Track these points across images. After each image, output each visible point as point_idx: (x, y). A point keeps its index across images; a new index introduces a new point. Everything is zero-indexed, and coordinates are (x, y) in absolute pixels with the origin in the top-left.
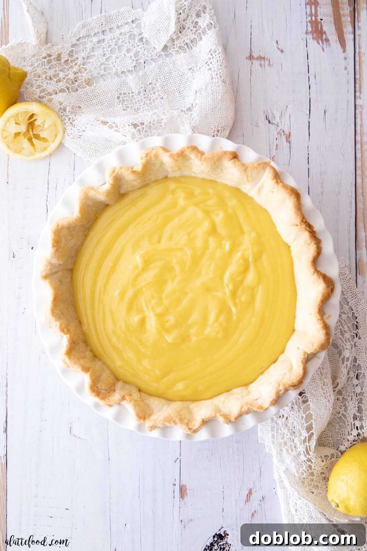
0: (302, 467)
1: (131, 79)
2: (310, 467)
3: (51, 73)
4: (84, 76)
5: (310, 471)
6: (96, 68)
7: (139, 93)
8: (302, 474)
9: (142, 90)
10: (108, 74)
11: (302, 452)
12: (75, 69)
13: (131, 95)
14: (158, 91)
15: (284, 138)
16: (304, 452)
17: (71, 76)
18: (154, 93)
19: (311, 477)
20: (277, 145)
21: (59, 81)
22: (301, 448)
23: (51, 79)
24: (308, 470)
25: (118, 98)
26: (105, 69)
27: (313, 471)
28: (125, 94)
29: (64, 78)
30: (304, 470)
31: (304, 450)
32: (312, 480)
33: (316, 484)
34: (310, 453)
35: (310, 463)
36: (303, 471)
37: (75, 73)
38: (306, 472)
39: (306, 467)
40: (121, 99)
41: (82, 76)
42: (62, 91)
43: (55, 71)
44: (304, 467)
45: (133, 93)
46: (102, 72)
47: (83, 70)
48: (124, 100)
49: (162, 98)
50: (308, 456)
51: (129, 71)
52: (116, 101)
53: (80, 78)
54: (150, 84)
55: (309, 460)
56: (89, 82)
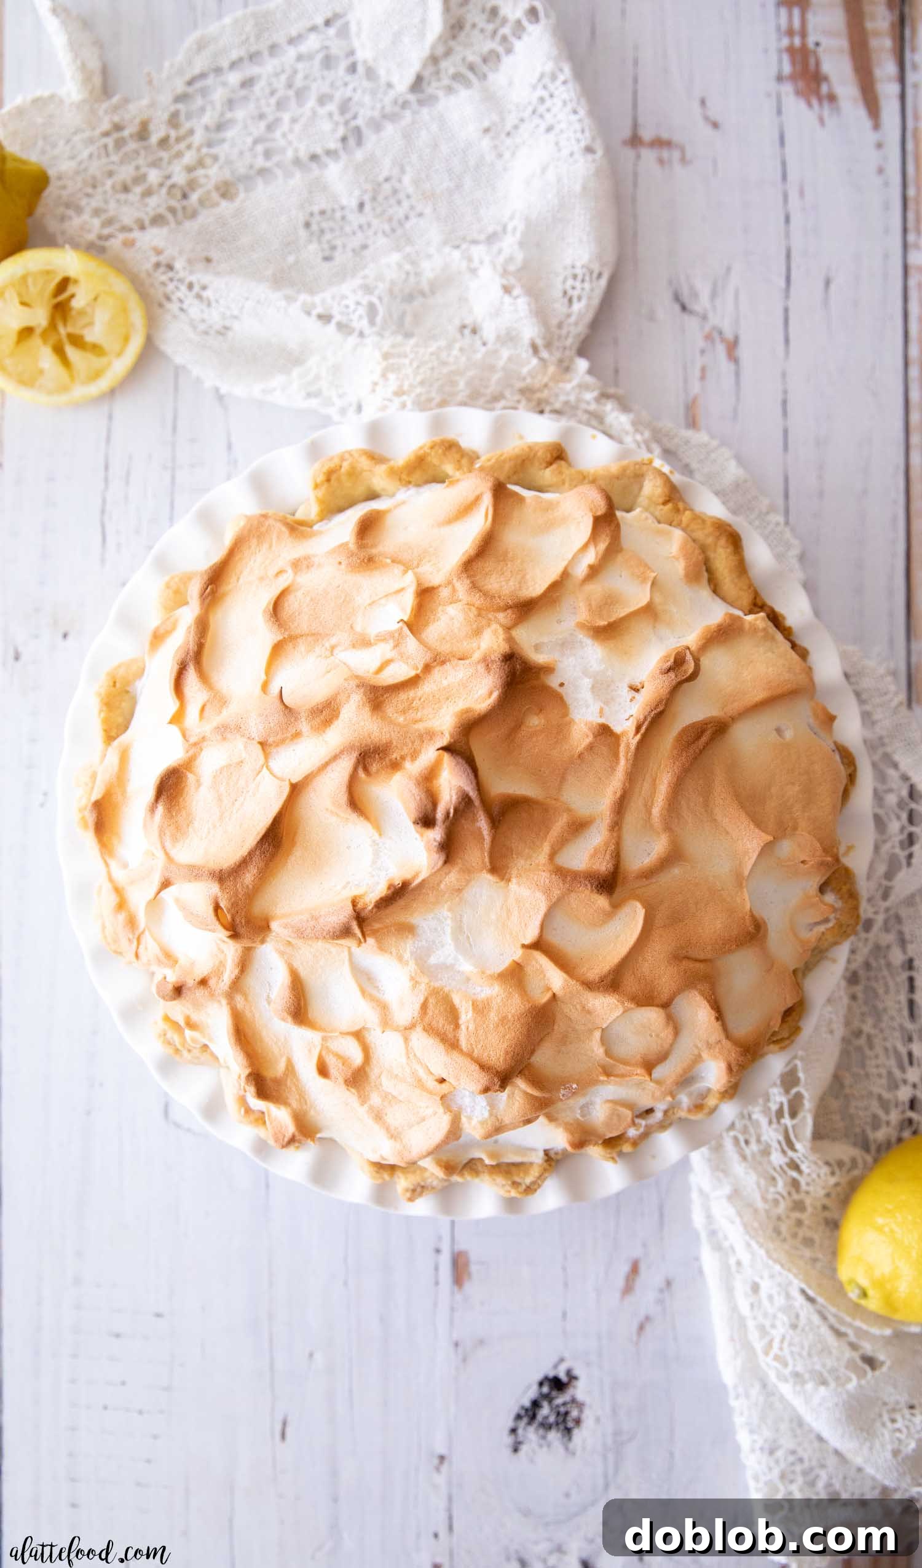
0: (775, 1186)
1: (334, 172)
2: (795, 1184)
3: (126, 172)
4: (213, 174)
5: (796, 1197)
6: (241, 153)
7: (361, 206)
8: (776, 1202)
9: (366, 198)
10: (278, 165)
11: (775, 1145)
12: (189, 158)
13: (338, 215)
14: (408, 197)
15: (721, 349)
16: (779, 1142)
17: (180, 178)
18: (399, 202)
19: (797, 1215)
20: (703, 370)
21: (148, 193)
22: (771, 1135)
23: (126, 189)
24: (789, 1194)
25: (307, 225)
26: (267, 154)
27: (802, 1196)
28: (323, 213)
29: (161, 185)
30: (779, 1193)
31: (781, 1138)
32: (799, 1223)
33: (809, 1234)
34: (798, 1146)
35: (795, 1174)
36: (777, 1196)
37: (190, 169)
38: (783, 1197)
39: (785, 1185)
40: (314, 227)
41: (206, 176)
42: (158, 220)
43: (137, 168)
44: (780, 1183)
45: (343, 208)
46: (260, 162)
47: (208, 161)
48: (322, 231)
49: (420, 215)
50: (790, 1153)
51: (329, 153)
52: (303, 233)
53: (202, 181)
54: (387, 180)
55: (795, 1166)
56: (226, 191)
